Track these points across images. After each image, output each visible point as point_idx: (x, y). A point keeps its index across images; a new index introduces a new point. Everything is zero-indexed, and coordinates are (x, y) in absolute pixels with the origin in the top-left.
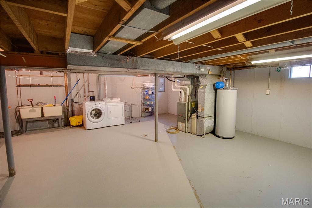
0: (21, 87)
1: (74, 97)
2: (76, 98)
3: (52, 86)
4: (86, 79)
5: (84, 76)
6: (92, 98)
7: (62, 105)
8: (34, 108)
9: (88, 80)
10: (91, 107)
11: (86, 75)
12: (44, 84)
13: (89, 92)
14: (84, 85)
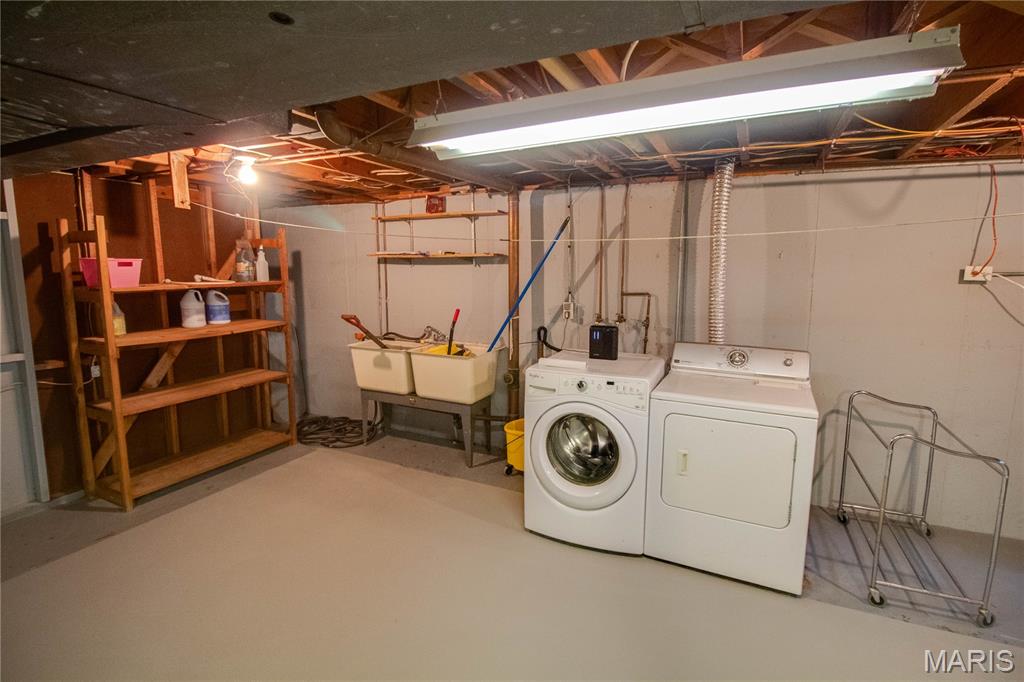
0: (388, 265)
1: (554, 321)
2: (560, 324)
3: (468, 260)
4: (614, 220)
5: (607, 199)
6: (597, 335)
7: (490, 350)
8: (387, 354)
9: (624, 226)
10: (553, 399)
11: (615, 193)
12: (440, 253)
13: (623, 294)
14: (600, 256)
